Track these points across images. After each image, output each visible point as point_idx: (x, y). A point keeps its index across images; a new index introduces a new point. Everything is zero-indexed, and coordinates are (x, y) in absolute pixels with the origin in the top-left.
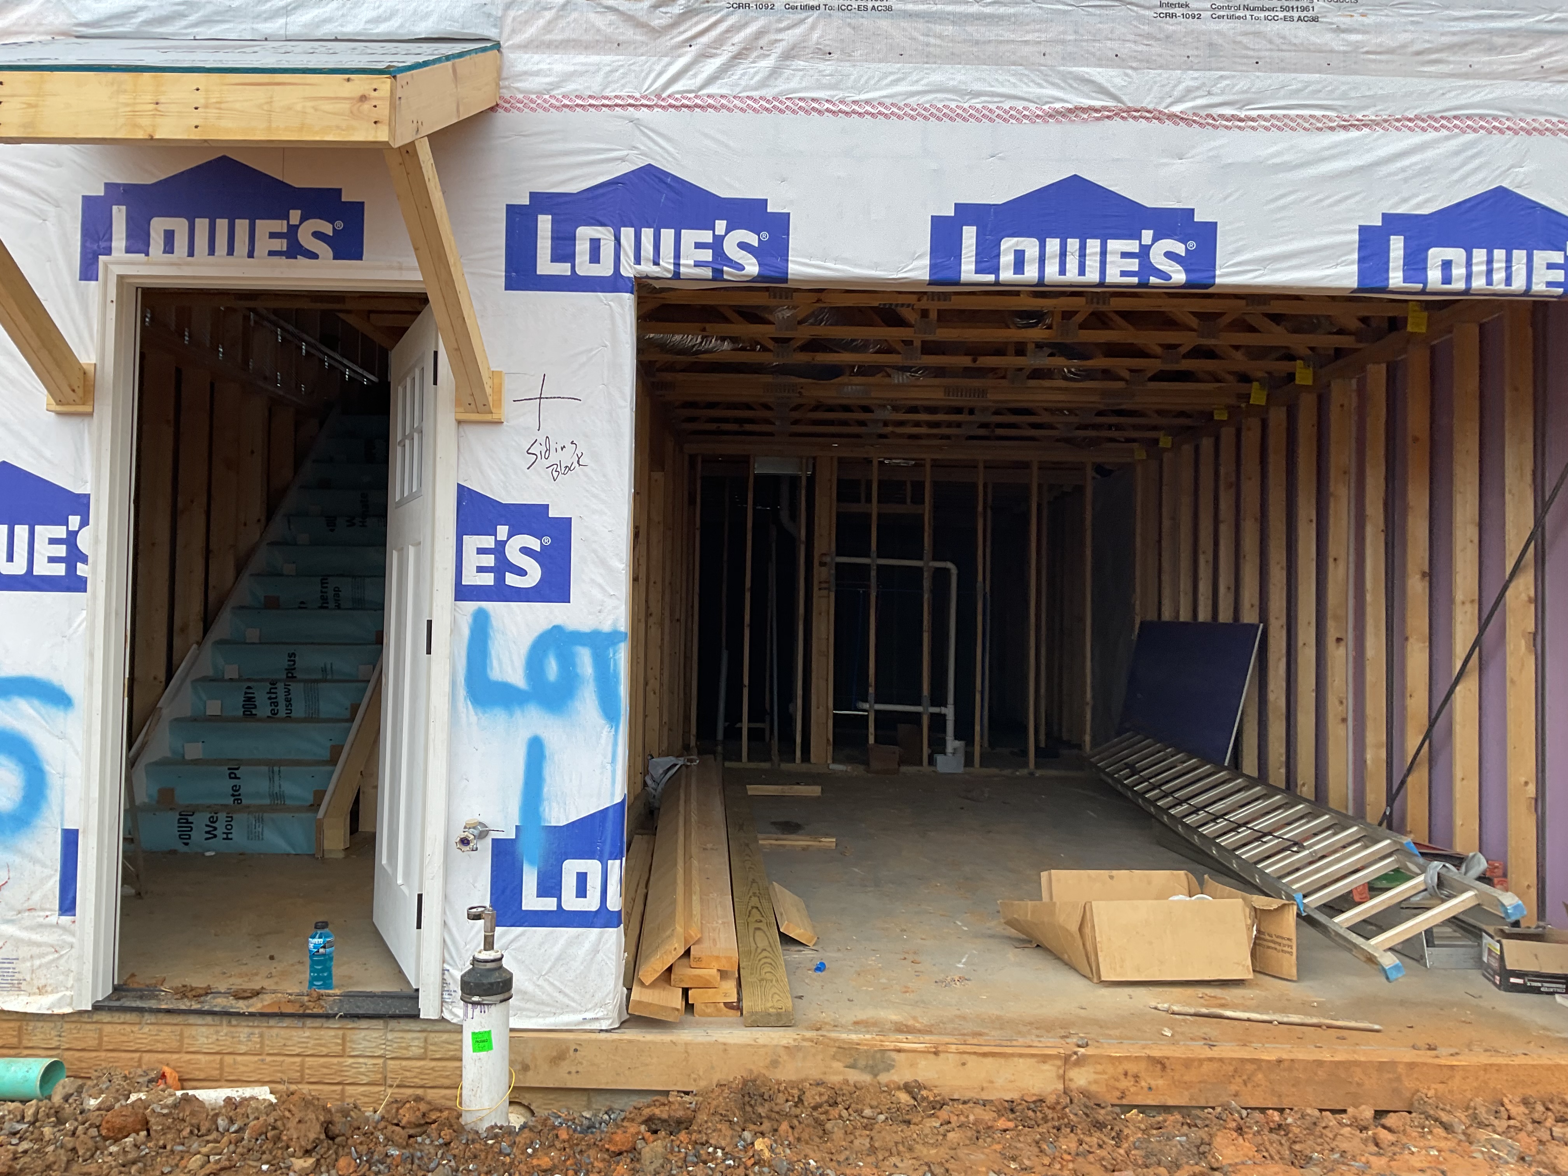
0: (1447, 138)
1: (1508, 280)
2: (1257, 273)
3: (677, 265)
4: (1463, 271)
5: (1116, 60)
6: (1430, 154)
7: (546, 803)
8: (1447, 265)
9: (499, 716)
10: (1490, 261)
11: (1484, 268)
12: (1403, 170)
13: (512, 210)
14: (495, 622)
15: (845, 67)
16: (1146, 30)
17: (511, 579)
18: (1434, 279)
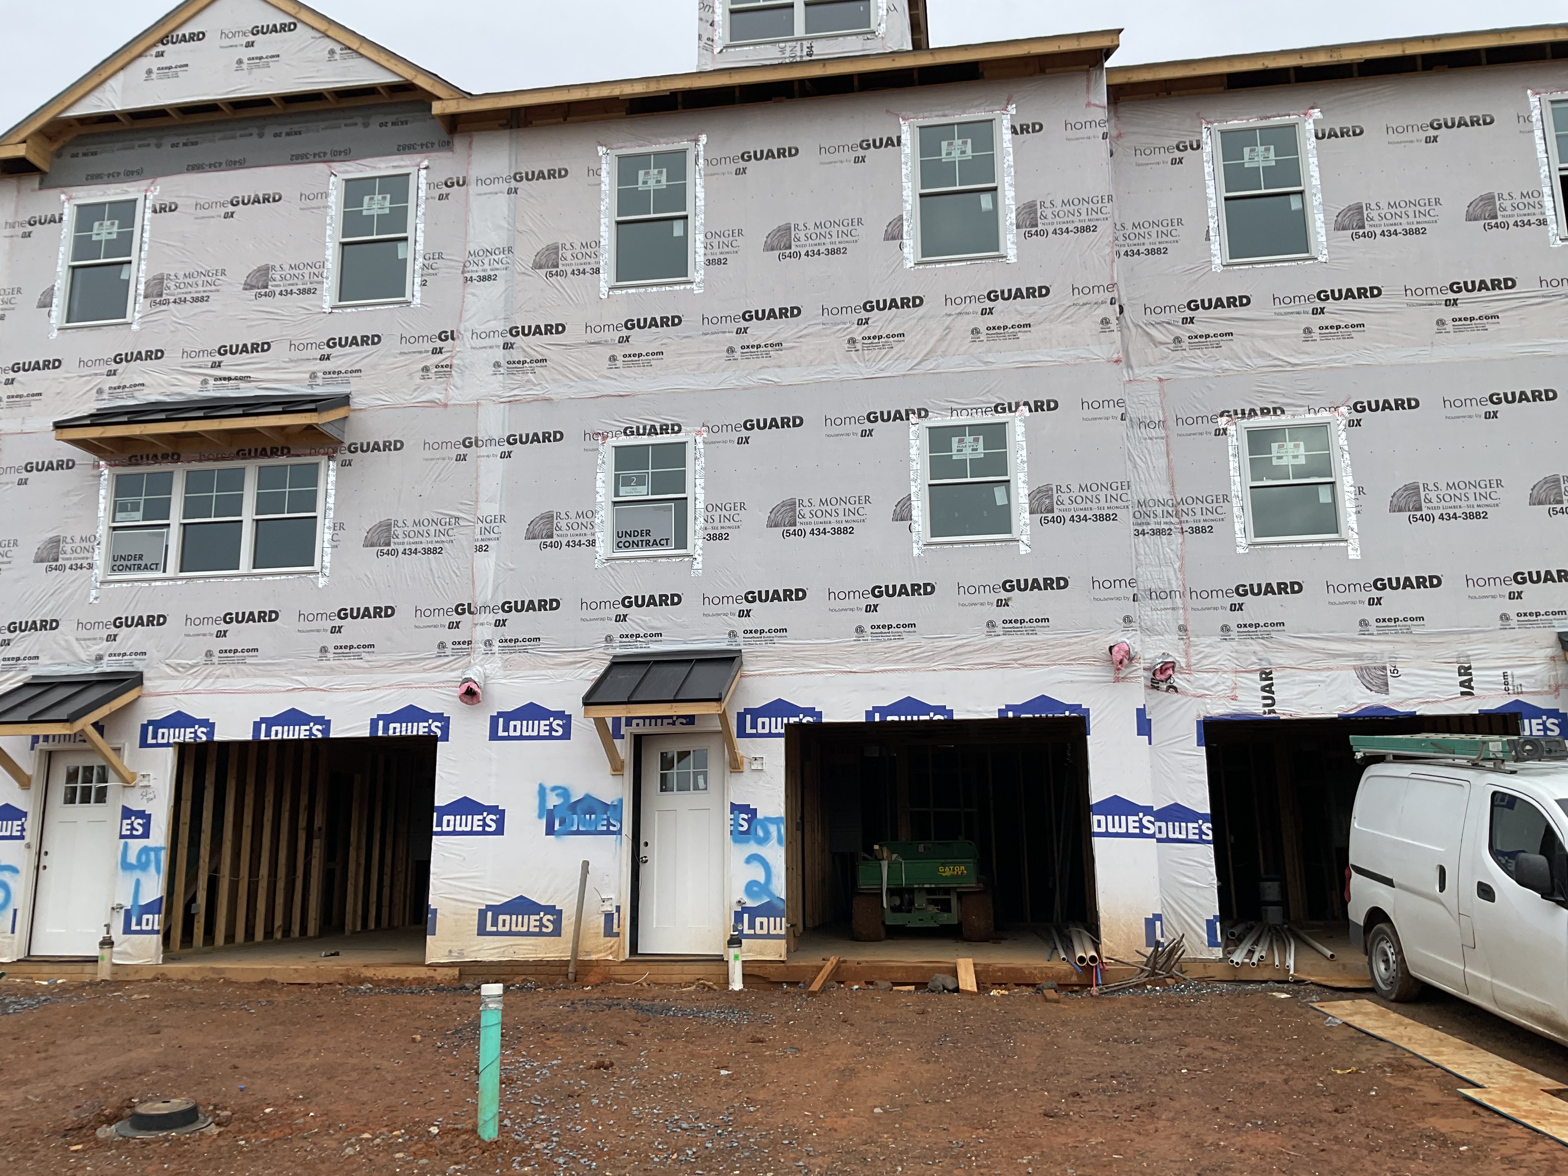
0: (397, 691)
1: (412, 732)
2: (341, 734)
3: (185, 738)
5: (306, 674)
6: (392, 696)
7: (140, 898)
9: (128, 873)
10: (407, 727)
11: (405, 729)
12: (385, 701)
13: (142, 725)
14: (129, 845)
15: (232, 680)
16: (315, 664)
17: (135, 833)
18: (391, 733)
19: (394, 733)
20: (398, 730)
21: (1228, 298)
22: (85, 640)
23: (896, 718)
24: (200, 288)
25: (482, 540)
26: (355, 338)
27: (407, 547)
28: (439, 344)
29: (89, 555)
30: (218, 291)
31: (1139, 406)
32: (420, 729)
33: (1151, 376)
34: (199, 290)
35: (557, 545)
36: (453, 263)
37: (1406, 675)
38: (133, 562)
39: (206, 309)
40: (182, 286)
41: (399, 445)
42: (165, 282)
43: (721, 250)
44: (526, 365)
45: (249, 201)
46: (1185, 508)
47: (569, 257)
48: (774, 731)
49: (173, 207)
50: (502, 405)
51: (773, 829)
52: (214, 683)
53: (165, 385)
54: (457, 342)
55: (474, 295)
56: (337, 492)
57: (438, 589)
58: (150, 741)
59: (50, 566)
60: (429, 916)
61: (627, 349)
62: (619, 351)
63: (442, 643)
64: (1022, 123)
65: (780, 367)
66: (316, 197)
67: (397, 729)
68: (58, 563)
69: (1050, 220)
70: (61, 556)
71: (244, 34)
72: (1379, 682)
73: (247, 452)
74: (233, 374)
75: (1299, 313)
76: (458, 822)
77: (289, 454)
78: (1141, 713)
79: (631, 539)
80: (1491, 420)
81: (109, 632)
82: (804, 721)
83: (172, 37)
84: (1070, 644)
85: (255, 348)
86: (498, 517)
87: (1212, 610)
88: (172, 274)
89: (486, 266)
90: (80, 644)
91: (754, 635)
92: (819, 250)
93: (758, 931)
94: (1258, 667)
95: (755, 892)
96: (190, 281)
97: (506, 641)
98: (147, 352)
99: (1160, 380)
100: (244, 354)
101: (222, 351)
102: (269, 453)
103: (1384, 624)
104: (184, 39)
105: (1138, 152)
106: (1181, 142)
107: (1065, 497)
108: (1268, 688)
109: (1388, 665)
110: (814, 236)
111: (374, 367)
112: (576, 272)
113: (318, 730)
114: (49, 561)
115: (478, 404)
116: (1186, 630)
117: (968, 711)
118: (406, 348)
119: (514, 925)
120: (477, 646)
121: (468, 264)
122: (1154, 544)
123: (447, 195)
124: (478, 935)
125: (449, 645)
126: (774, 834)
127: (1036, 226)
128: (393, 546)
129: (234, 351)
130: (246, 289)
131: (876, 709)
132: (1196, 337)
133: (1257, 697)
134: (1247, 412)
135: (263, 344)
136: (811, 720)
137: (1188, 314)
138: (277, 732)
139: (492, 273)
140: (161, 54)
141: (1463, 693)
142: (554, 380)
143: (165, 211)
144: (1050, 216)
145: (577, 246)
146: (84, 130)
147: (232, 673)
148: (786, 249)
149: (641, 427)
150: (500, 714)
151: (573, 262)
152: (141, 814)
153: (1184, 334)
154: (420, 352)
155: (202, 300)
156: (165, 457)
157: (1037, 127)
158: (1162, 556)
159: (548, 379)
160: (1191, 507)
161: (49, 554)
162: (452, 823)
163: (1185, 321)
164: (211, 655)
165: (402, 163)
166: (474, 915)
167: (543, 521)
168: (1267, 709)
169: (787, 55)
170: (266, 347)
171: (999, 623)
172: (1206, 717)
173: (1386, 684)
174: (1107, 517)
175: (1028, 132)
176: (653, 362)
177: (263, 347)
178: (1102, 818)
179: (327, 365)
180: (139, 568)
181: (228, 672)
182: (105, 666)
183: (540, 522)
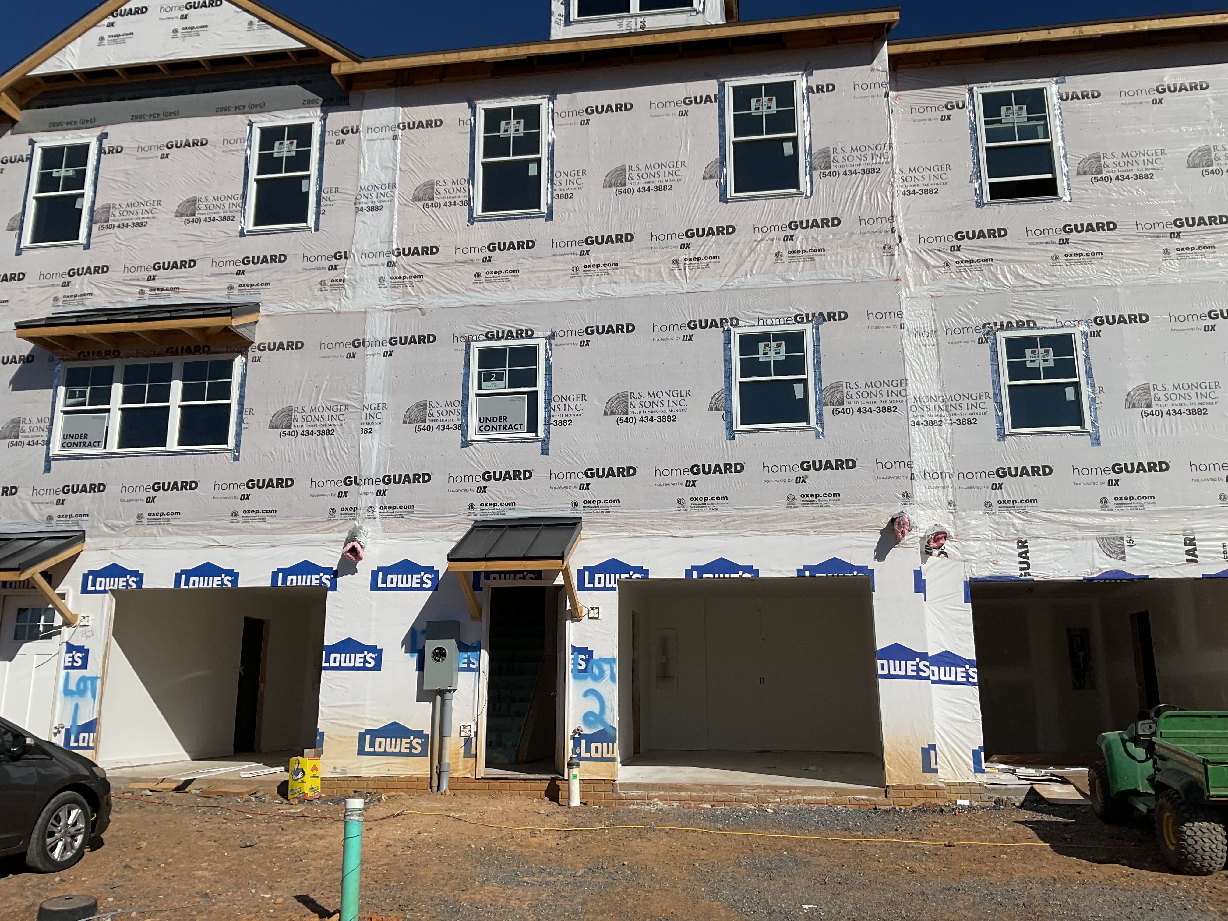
0: (295, 549)
1: (306, 583)
2: (248, 584)
3: (118, 586)
5: (219, 534)
6: (291, 552)
7: (78, 719)
9: (70, 698)
11: (300, 580)
12: (284, 557)
13: (84, 575)
14: (71, 675)
15: (158, 538)
16: (227, 526)
17: (75, 664)
18: (288, 583)
19: (292, 583)
20: (294, 582)
21: (989, 230)
22: (39, 503)
23: (711, 576)
24: (140, 216)
25: (368, 424)
26: (265, 257)
27: (305, 429)
28: (334, 262)
29: (44, 434)
30: (154, 218)
31: (915, 318)
32: (313, 580)
33: (925, 294)
34: (140, 217)
35: (430, 428)
36: (347, 196)
37: (1140, 544)
39: (144, 232)
40: (125, 214)
41: (300, 345)
42: (111, 210)
43: (568, 186)
44: (406, 280)
45: (181, 145)
46: (953, 403)
47: (443, 191)
48: (608, 585)
49: (119, 150)
50: (385, 313)
51: (607, 668)
52: (143, 540)
53: (110, 295)
54: (349, 261)
55: (364, 222)
57: (331, 464)
58: (90, 588)
59: (12, 443)
60: (318, 738)
61: (489, 267)
62: (483, 269)
63: (332, 509)
64: (818, 84)
65: (616, 283)
66: (236, 141)
67: (294, 580)
68: (18, 440)
69: (841, 164)
70: (20, 434)
71: (180, 8)
72: (1117, 550)
73: (175, 349)
74: (165, 286)
75: (1047, 243)
76: (343, 660)
77: (209, 352)
78: (918, 574)
79: (490, 424)
80: (1209, 332)
81: (58, 497)
82: (634, 577)
83: (121, 10)
84: (858, 515)
85: (183, 264)
86: (381, 405)
87: (976, 489)
88: (118, 204)
89: (374, 199)
90: (35, 507)
91: (592, 505)
92: (649, 187)
93: (594, 755)
94: (1016, 537)
95: (592, 721)
96: (132, 209)
97: (386, 507)
98: (95, 267)
99: (933, 297)
100: (174, 269)
101: (157, 267)
102: (193, 351)
103: (1121, 502)
104: (130, 12)
105: (914, 110)
106: (949, 102)
107: (853, 392)
108: (1024, 555)
109: (1125, 536)
110: (645, 176)
111: (280, 281)
112: (448, 204)
113: (228, 580)
114: (11, 438)
115: (365, 312)
116: (954, 505)
117: (771, 570)
118: (308, 265)
119: (388, 746)
120: (362, 511)
121: (359, 197)
122: (928, 433)
123: (343, 140)
124: (358, 754)
125: (339, 511)
126: (608, 672)
127: (830, 168)
128: (293, 428)
129: (166, 267)
130: (177, 217)
131: (694, 568)
132: (962, 262)
133: (1015, 562)
134: (1005, 324)
135: (190, 261)
136: (639, 576)
137: (956, 243)
138: (194, 581)
139: (379, 204)
140: (111, 25)
141: (1188, 560)
142: (429, 293)
143: (113, 153)
144: (841, 160)
145: (449, 183)
146: (50, 87)
147: (159, 532)
148: (622, 186)
149: (500, 331)
150: (380, 569)
151: (446, 196)
152: (80, 649)
153: (952, 259)
154: (319, 269)
155: (141, 225)
156: (108, 353)
157: (830, 88)
158: (934, 443)
159: (424, 292)
160: (958, 402)
161: (11, 432)
162: (338, 660)
163: (953, 248)
164: (141, 518)
165: (307, 115)
166: (356, 737)
167: (417, 408)
168: (1023, 572)
169: (624, 27)
170: (192, 264)
171: (798, 497)
172: (970, 578)
173: (1124, 552)
174: (889, 410)
175: (823, 91)
176: (511, 278)
177: (190, 264)
178: (885, 662)
179: (242, 279)
180: (84, 445)
181: (155, 532)
182: (55, 525)
183: (416, 410)
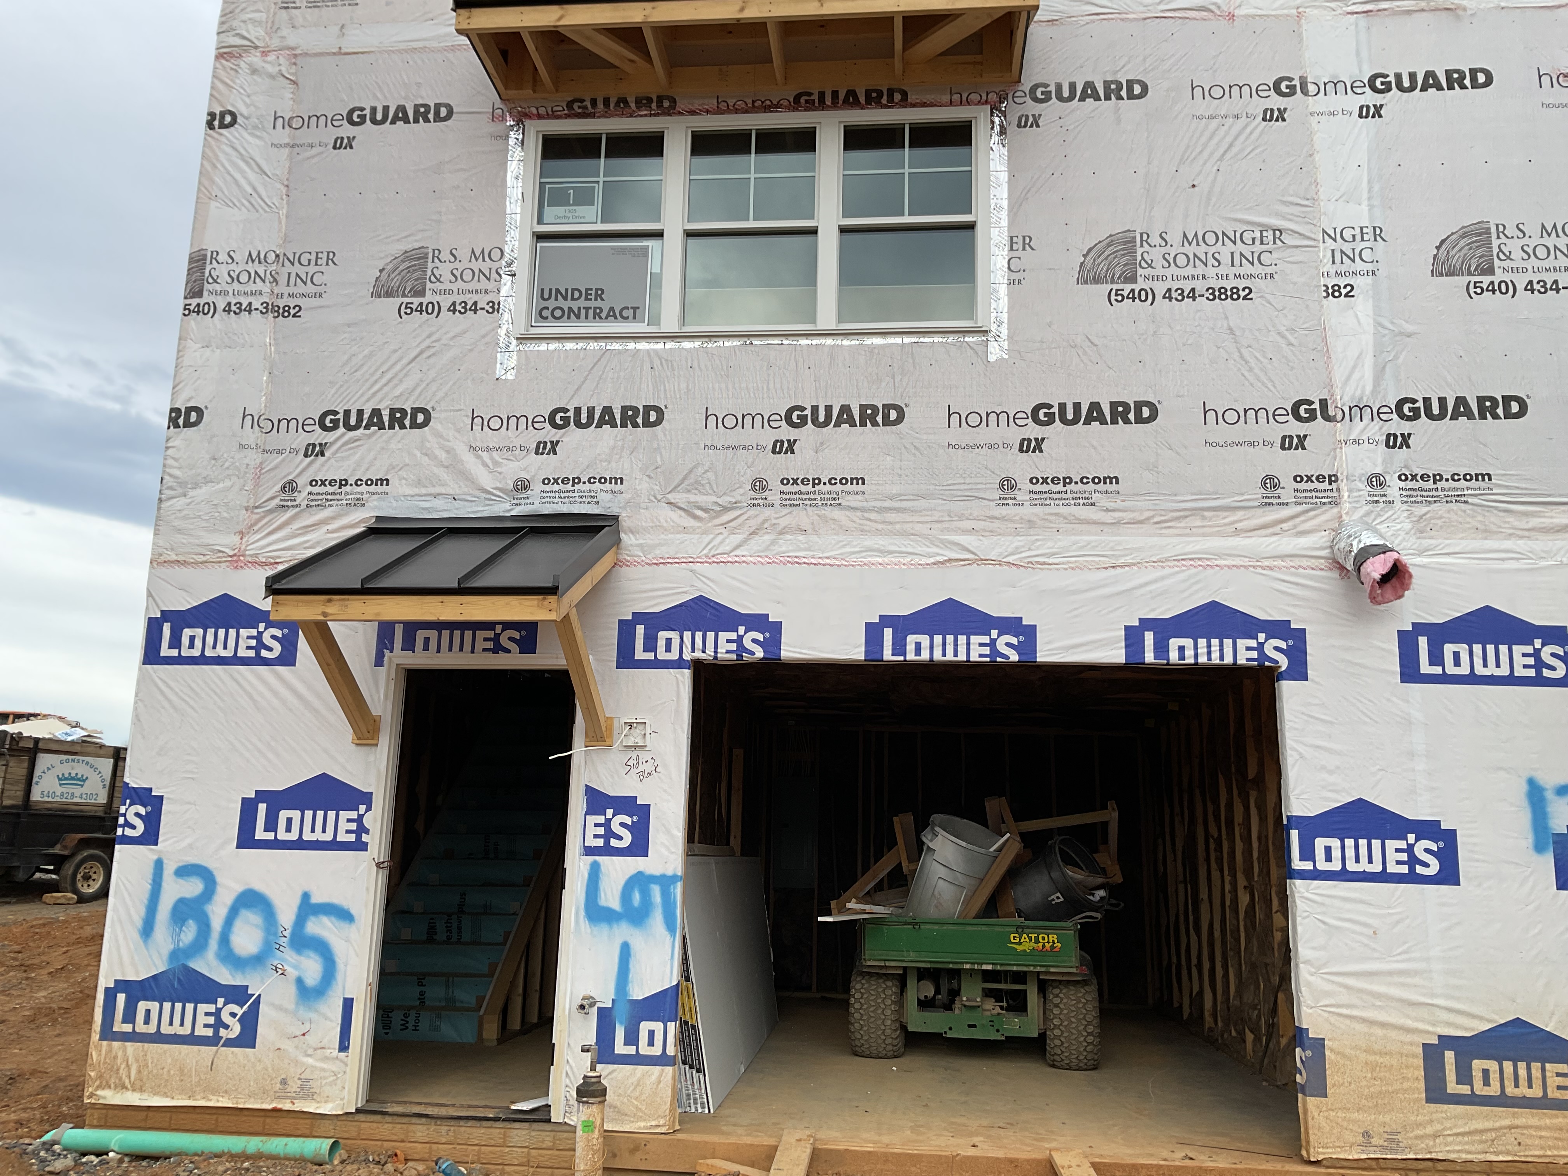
0: (1177, 573)
1: (1222, 658)
2: (1061, 655)
3: (716, 652)
4: (1192, 652)
5: (973, 531)
6: (1168, 582)
7: (630, 985)
8: (1181, 649)
9: (604, 928)
10: (1209, 646)
11: (1205, 650)
12: (1151, 592)
13: (621, 623)
14: (603, 868)
15: (814, 538)
16: (990, 513)
17: (614, 843)
18: (1174, 656)
22: (488, 449)
27: (1174, 285)
29: (491, 286)
32: (1240, 651)
35: (1506, 288)
38: (582, 303)
41: (1137, 89)
50: (1352, 15)
52: (773, 542)
56: (1012, 176)
57: (1251, 370)
58: (641, 655)
59: (408, 306)
67: (1187, 651)
68: (425, 300)
73: (815, 97)
77: (905, 102)
81: (541, 436)
90: (479, 457)
97: (1414, 477)
102: (862, 100)
113: (1009, 645)
115: (1297, 16)
120: (1350, 486)
125: (1288, 483)
128: (1142, 284)
138: (918, 646)
147: (813, 524)
150: (1420, 628)
152: (626, 804)
162: (1336, 854)
166: (1416, 1055)
180: (598, 315)
181: (805, 523)
182: (537, 502)
183: (1462, 243)
